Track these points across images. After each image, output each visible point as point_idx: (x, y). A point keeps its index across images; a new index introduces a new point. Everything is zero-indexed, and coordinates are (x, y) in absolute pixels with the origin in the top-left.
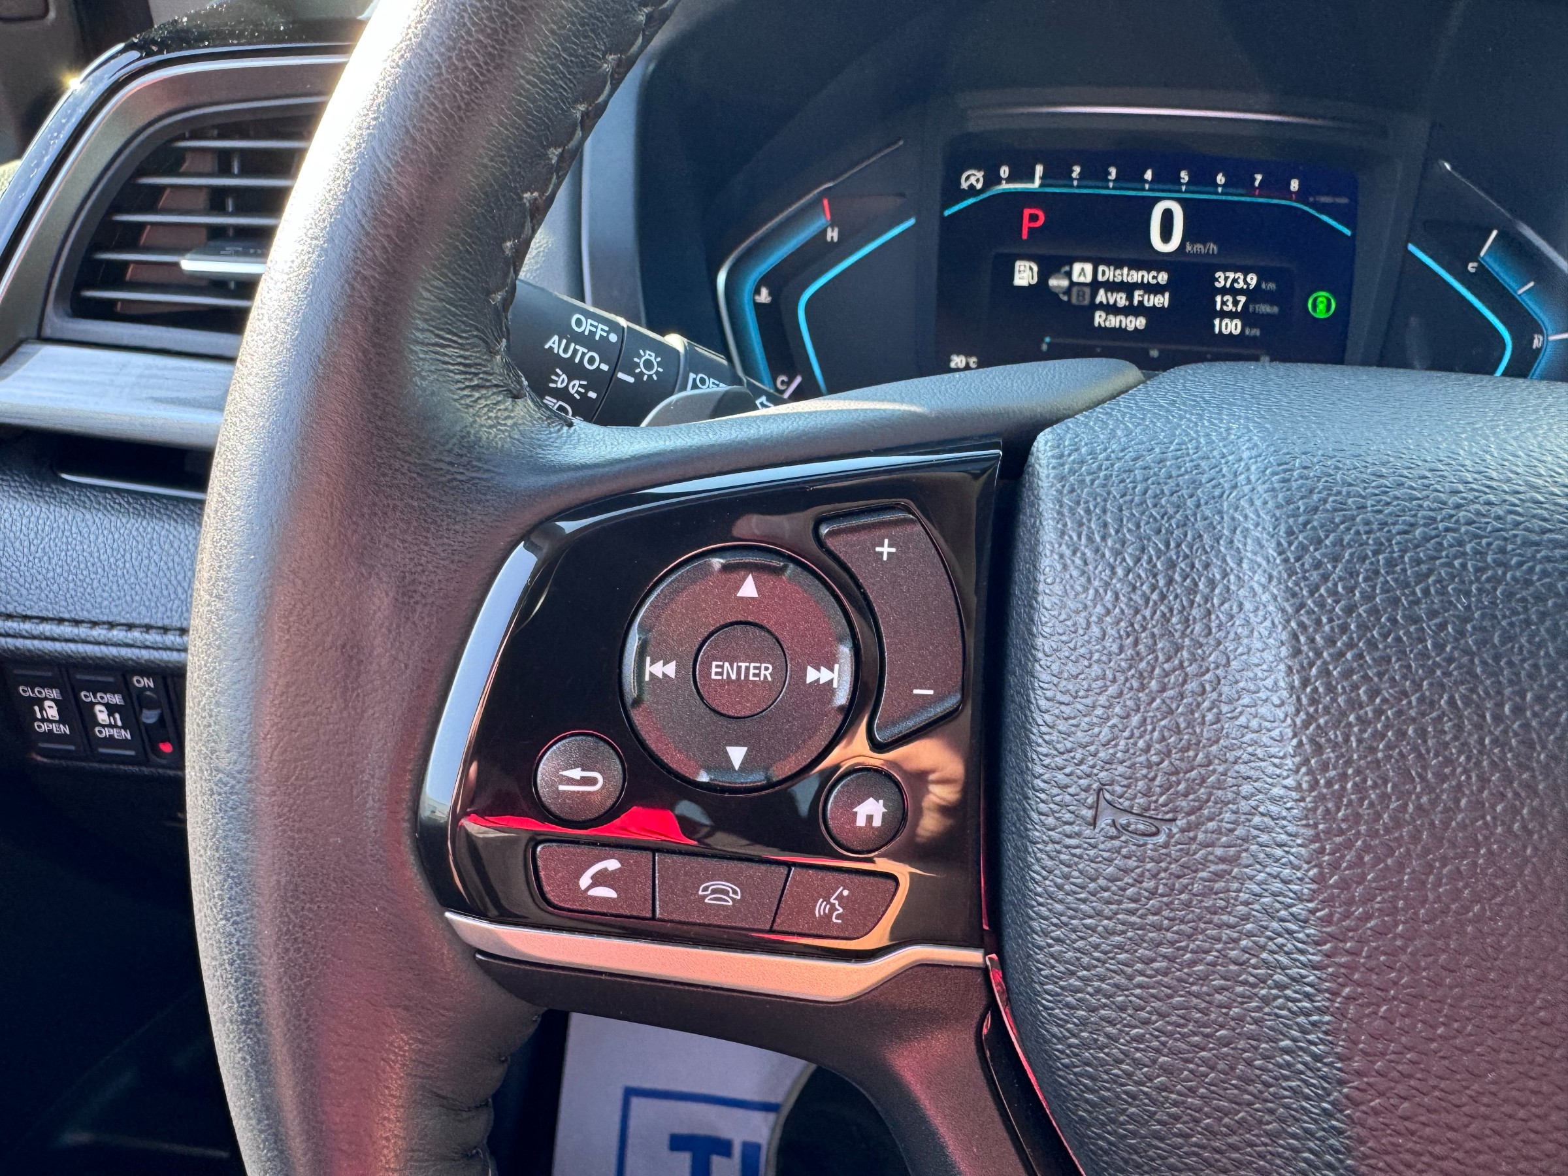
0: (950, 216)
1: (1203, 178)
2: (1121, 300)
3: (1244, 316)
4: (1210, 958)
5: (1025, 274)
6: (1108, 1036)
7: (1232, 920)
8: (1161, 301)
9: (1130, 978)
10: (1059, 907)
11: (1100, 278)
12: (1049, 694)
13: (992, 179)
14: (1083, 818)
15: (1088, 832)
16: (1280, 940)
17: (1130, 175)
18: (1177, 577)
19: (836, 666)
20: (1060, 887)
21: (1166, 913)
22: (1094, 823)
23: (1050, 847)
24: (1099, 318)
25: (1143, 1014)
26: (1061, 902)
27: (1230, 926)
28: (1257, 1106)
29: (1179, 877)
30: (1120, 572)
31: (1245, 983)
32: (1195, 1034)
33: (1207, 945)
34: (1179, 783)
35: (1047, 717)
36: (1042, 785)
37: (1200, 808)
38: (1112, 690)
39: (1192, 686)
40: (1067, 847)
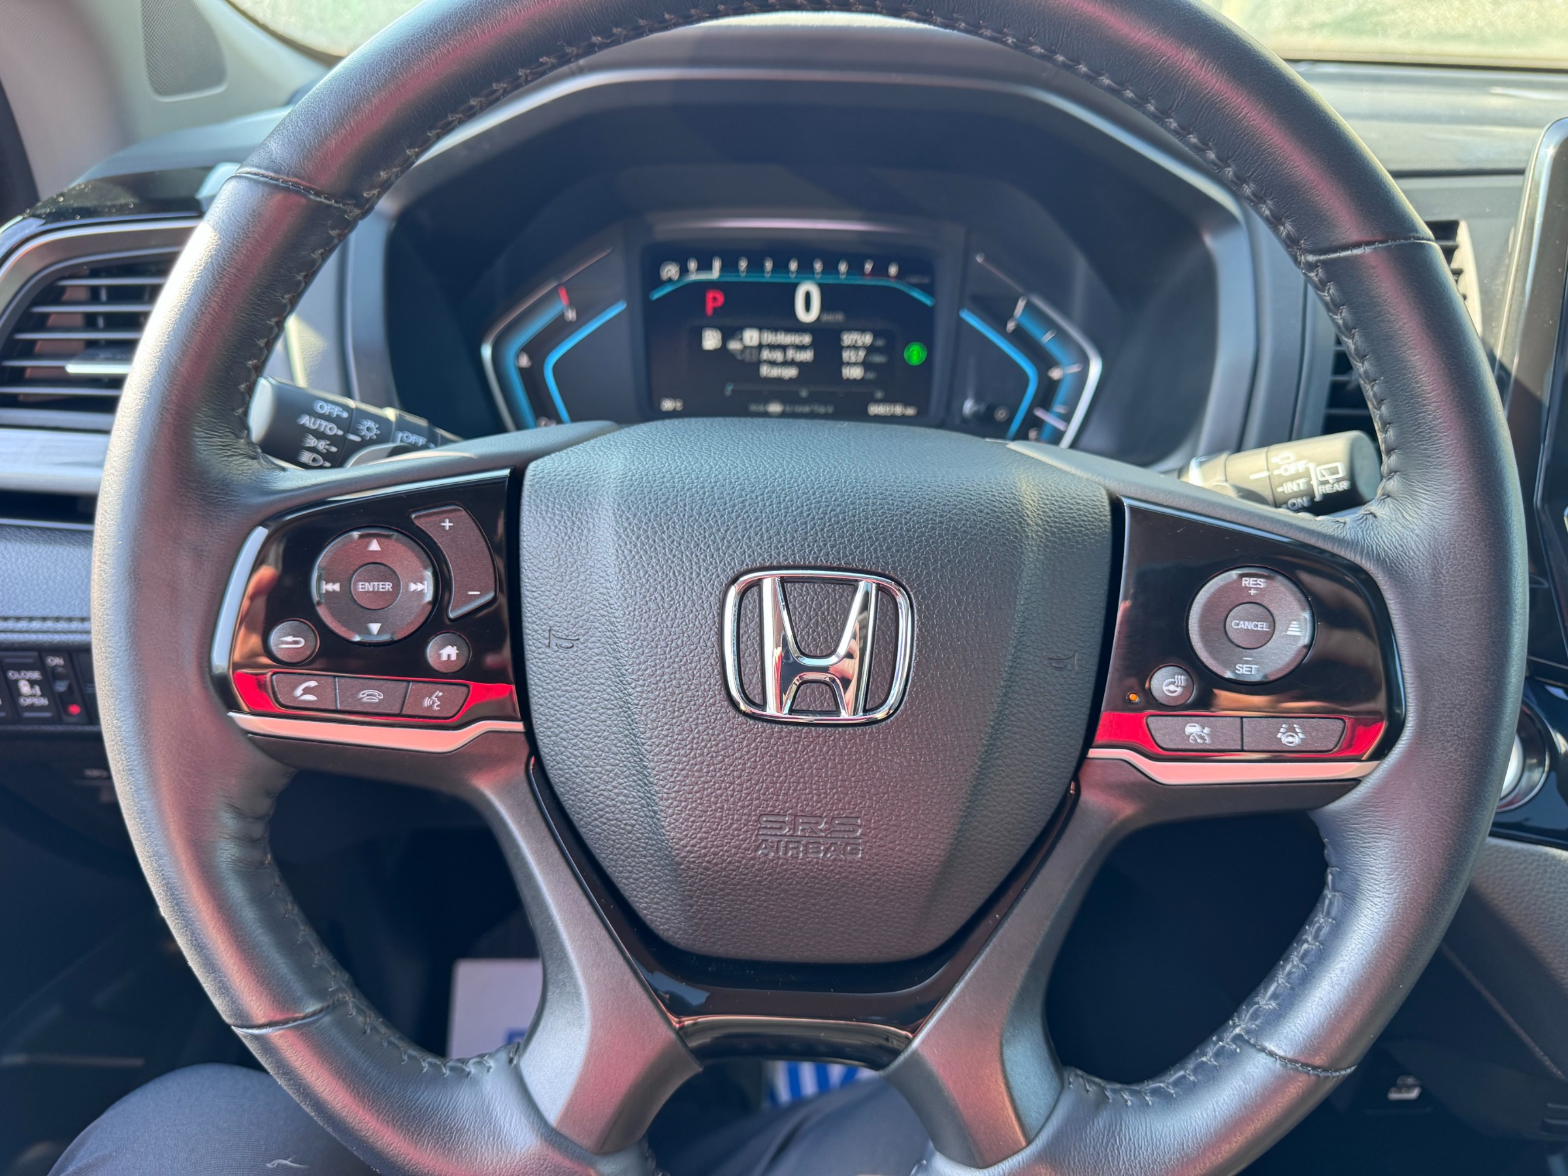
0: (658, 299)
1: (831, 267)
2: (778, 356)
3: (866, 365)
4: (597, 700)
5: (711, 340)
6: (564, 747)
7: (602, 681)
8: (807, 356)
9: (568, 716)
10: (540, 689)
11: (765, 342)
12: (528, 588)
13: (684, 271)
14: (544, 644)
15: (547, 650)
16: (619, 686)
17: (781, 266)
18: (576, 529)
19: (426, 582)
20: (539, 679)
21: (580, 683)
22: (549, 646)
23: (534, 661)
24: (765, 371)
25: (575, 732)
26: (540, 686)
27: (603, 684)
28: (621, 765)
29: (582, 665)
30: (553, 528)
31: (610, 709)
32: (595, 737)
33: (595, 695)
34: (578, 622)
35: (529, 599)
36: (530, 632)
37: (588, 633)
38: (552, 582)
39: (582, 577)
40: (540, 659)
